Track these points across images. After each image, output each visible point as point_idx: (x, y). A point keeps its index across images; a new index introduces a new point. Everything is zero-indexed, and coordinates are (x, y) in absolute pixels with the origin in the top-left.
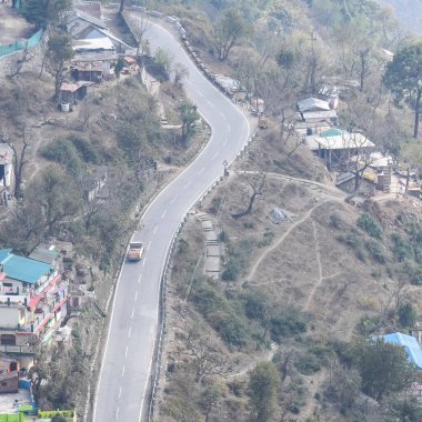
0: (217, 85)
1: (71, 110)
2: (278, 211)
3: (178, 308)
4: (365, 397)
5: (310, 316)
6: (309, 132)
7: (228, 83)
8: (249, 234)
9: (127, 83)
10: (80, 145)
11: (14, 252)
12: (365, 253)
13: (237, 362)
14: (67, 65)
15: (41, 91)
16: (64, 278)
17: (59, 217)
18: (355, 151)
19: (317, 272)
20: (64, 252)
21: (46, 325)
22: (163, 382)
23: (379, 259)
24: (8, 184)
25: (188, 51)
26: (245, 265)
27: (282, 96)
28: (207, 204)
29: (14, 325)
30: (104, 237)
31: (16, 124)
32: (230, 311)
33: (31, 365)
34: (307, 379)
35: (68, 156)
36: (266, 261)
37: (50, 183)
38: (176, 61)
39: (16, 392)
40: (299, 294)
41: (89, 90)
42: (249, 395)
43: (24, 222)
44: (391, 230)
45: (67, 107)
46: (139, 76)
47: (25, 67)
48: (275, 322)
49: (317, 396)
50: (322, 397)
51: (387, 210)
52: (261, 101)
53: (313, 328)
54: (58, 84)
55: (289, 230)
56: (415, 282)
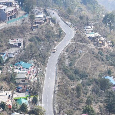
0: (67, 24)
1: (35, 31)
2: (81, 51)
3: (60, 73)
4: (101, 90)
5: (89, 73)
6: (87, 33)
7: (69, 23)
8: (75, 56)
9: (47, 24)
10: (37, 38)
11: (24, 62)
12: (100, 59)
13: (73, 84)
14: (34, 21)
15: (28, 27)
16: (35, 67)
17: (33, 54)
18: (97, 37)
19: (90, 64)
20: (35, 61)
21: (31, 77)
22: (57, 89)
23: (103, 60)
24: (22, 47)
25: (60, 17)
26: (74, 63)
27: (81, 26)
28: (65, 50)
29: (24, 78)
30: (43, 58)
31: (23, 34)
32: (71, 73)
33: (28, 86)
34: (88, 87)
35: (35, 41)
36: (78, 62)
37: (31, 46)
38: (57, 19)
39: (25, 92)
40: (86, 69)
41: (39, 26)
42: (76, 91)
43: (26, 55)
44: (106, 54)
46: (49, 22)
47: (25, 21)
48: (81, 75)
49: (91, 91)
50: (92, 91)
51: (104, 50)
52: (76, 27)
53: (89, 76)
54: (32, 25)
55: (84, 55)
56: (111, 65)
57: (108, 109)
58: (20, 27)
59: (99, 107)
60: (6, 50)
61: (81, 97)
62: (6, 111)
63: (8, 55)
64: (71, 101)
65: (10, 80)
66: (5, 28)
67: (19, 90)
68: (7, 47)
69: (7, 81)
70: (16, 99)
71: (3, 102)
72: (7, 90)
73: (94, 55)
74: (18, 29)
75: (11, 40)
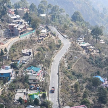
0: (64, 37)
2: (76, 57)
3: (61, 74)
4: (93, 87)
5: (83, 74)
6: (80, 43)
7: (66, 36)
8: (71, 61)
9: (49, 37)
10: (43, 48)
11: (34, 66)
12: (91, 63)
13: (72, 82)
14: (39, 35)
15: (36, 39)
16: (42, 70)
17: (40, 60)
18: (88, 46)
19: (83, 67)
20: (42, 66)
21: (40, 78)
22: (60, 87)
23: (93, 64)
24: (32, 55)
25: (59, 31)
26: (71, 66)
28: (64, 56)
29: (35, 79)
30: (48, 63)
31: (32, 45)
32: (70, 74)
33: (38, 85)
34: (83, 84)
35: (41, 50)
36: (75, 65)
37: (39, 55)
38: (57, 33)
39: (36, 90)
40: (81, 70)
41: (43, 39)
42: (74, 88)
43: (35, 61)
44: (95, 59)
45: (40, 42)
46: (51, 36)
47: (33, 36)
48: (77, 75)
49: (85, 87)
51: (94, 55)
52: (72, 39)
53: (84, 76)
54: (38, 38)
55: (78, 60)
56: (99, 67)
57: (100, 101)
58: (29, 40)
59: (92, 100)
60: (20, 58)
61: (79, 92)
62: (23, 104)
63: (22, 61)
64: (71, 96)
65: (25, 81)
66: (18, 41)
67: (32, 88)
68: (20, 56)
69: (22, 82)
70: (30, 95)
71: (20, 98)
72: (22, 89)
73: (86, 60)
74: (28, 42)
75: (23, 50)
